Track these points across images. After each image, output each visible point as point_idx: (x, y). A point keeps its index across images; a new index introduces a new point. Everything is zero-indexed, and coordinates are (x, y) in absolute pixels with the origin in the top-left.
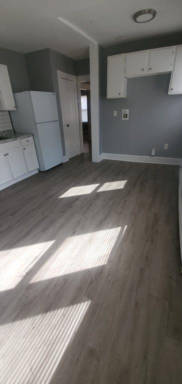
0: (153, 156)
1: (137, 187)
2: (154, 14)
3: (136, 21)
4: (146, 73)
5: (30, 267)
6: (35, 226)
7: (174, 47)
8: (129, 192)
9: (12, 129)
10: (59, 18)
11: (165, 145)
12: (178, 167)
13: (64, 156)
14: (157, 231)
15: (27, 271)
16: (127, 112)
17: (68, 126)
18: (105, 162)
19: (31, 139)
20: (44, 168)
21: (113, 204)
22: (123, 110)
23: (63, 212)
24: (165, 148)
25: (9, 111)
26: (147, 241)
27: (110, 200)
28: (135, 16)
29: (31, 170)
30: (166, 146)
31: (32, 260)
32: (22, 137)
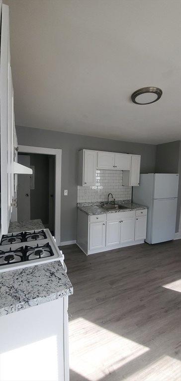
5: (115, 367)
6: (130, 311)
9: (131, 199)
13: (176, 232)
15: (111, 369)
19: (145, 211)
20: (151, 241)
23: (166, 311)
25: (132, 187)
29: (137, 239)
31: (118, 358)
32: (138, 209)
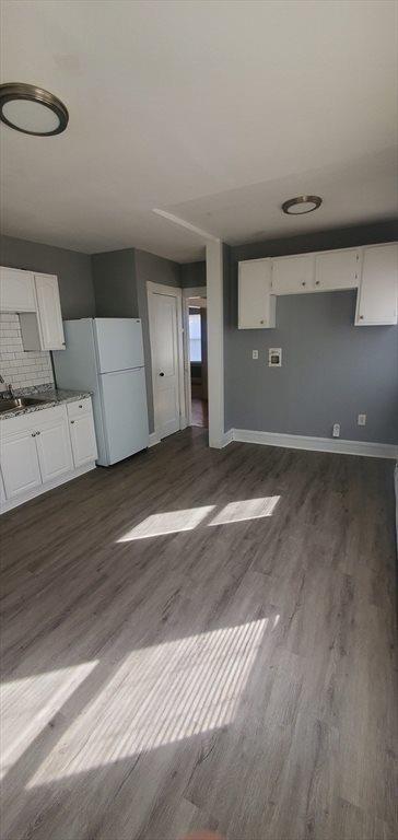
0: (336, 438)
1: (304, 508)
2: (318, 201)
3: (286, 212)
4: (310, 288)
7: (359, 249)
8: (288, 519)
9: (53, 381)
10: (155, 210)
11: (360, 416)
12: (392, 462)
13: (150, 433)
14: (353, 621)
16: (279, 352)
17: (162, 375)
18: (235, 447)
19: (87, 402)
20: (108, 457)
21: (252, 549)
22: (271, 350)
23: (144, 565)
24: (360, 423)
25: (51, 352)
26: (331, 648)
27: (246, 538)
28: (285, 207)
29: (81, 463)
30: (362, 420)
32: (69, 399)
